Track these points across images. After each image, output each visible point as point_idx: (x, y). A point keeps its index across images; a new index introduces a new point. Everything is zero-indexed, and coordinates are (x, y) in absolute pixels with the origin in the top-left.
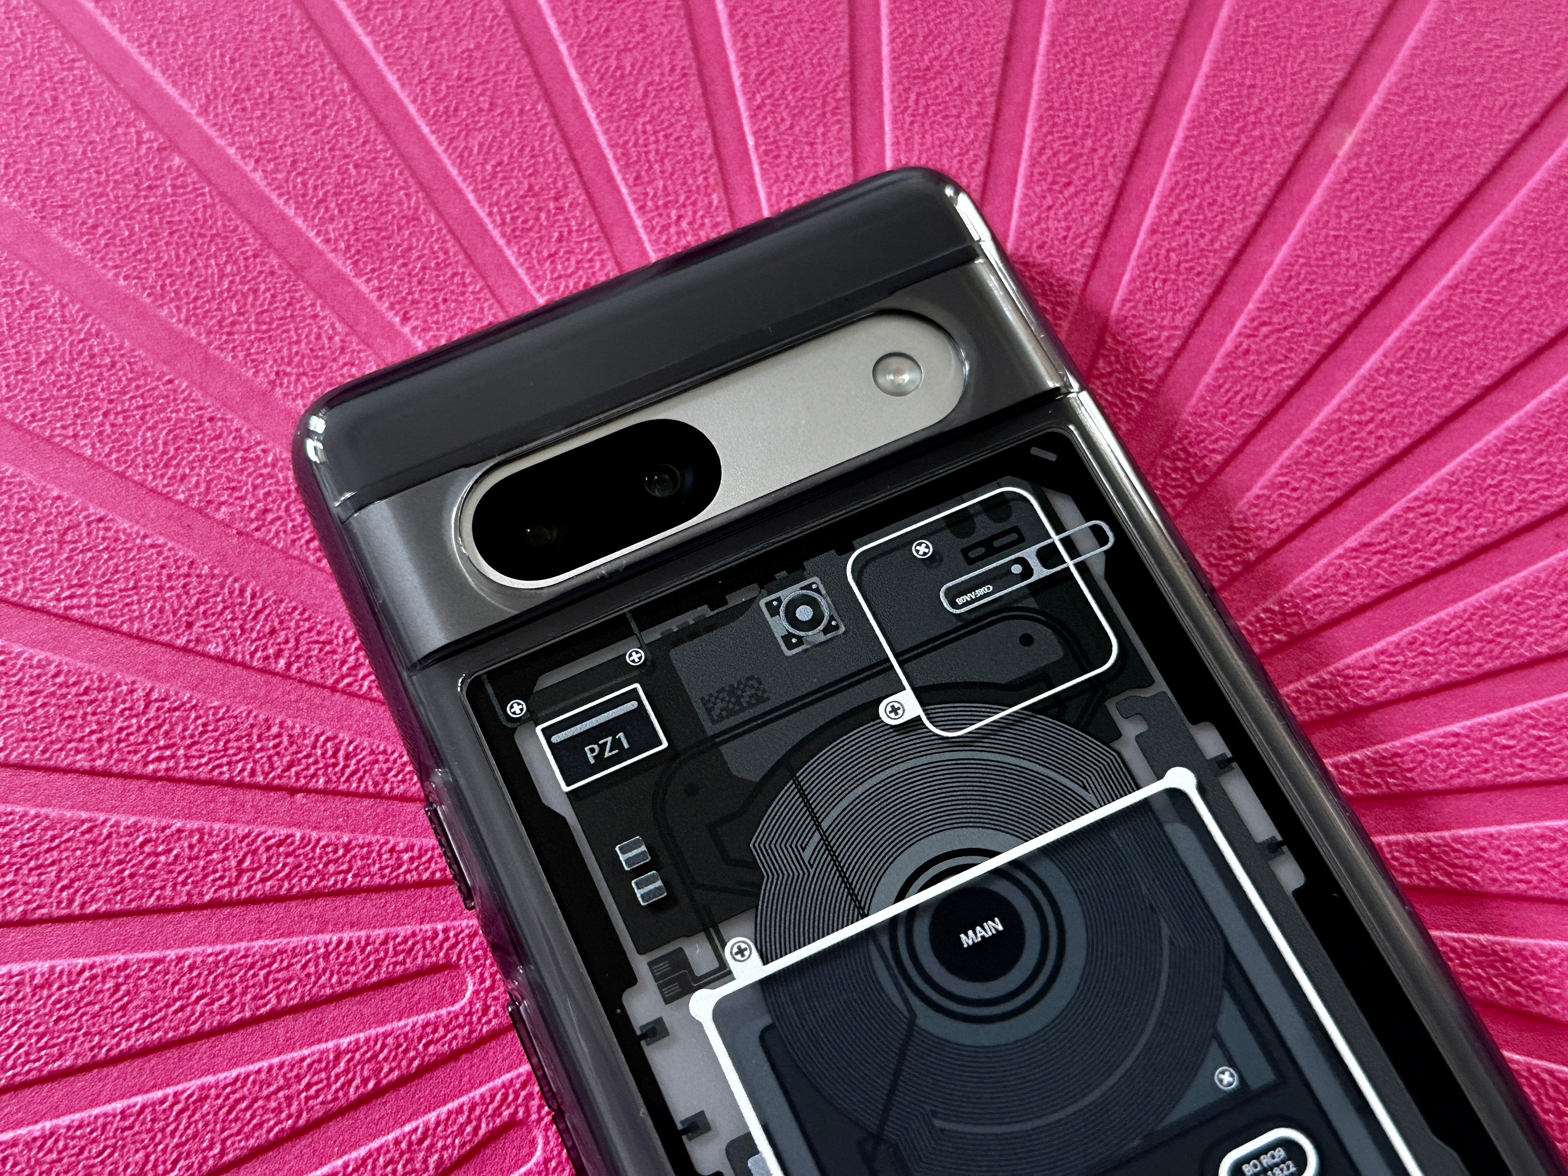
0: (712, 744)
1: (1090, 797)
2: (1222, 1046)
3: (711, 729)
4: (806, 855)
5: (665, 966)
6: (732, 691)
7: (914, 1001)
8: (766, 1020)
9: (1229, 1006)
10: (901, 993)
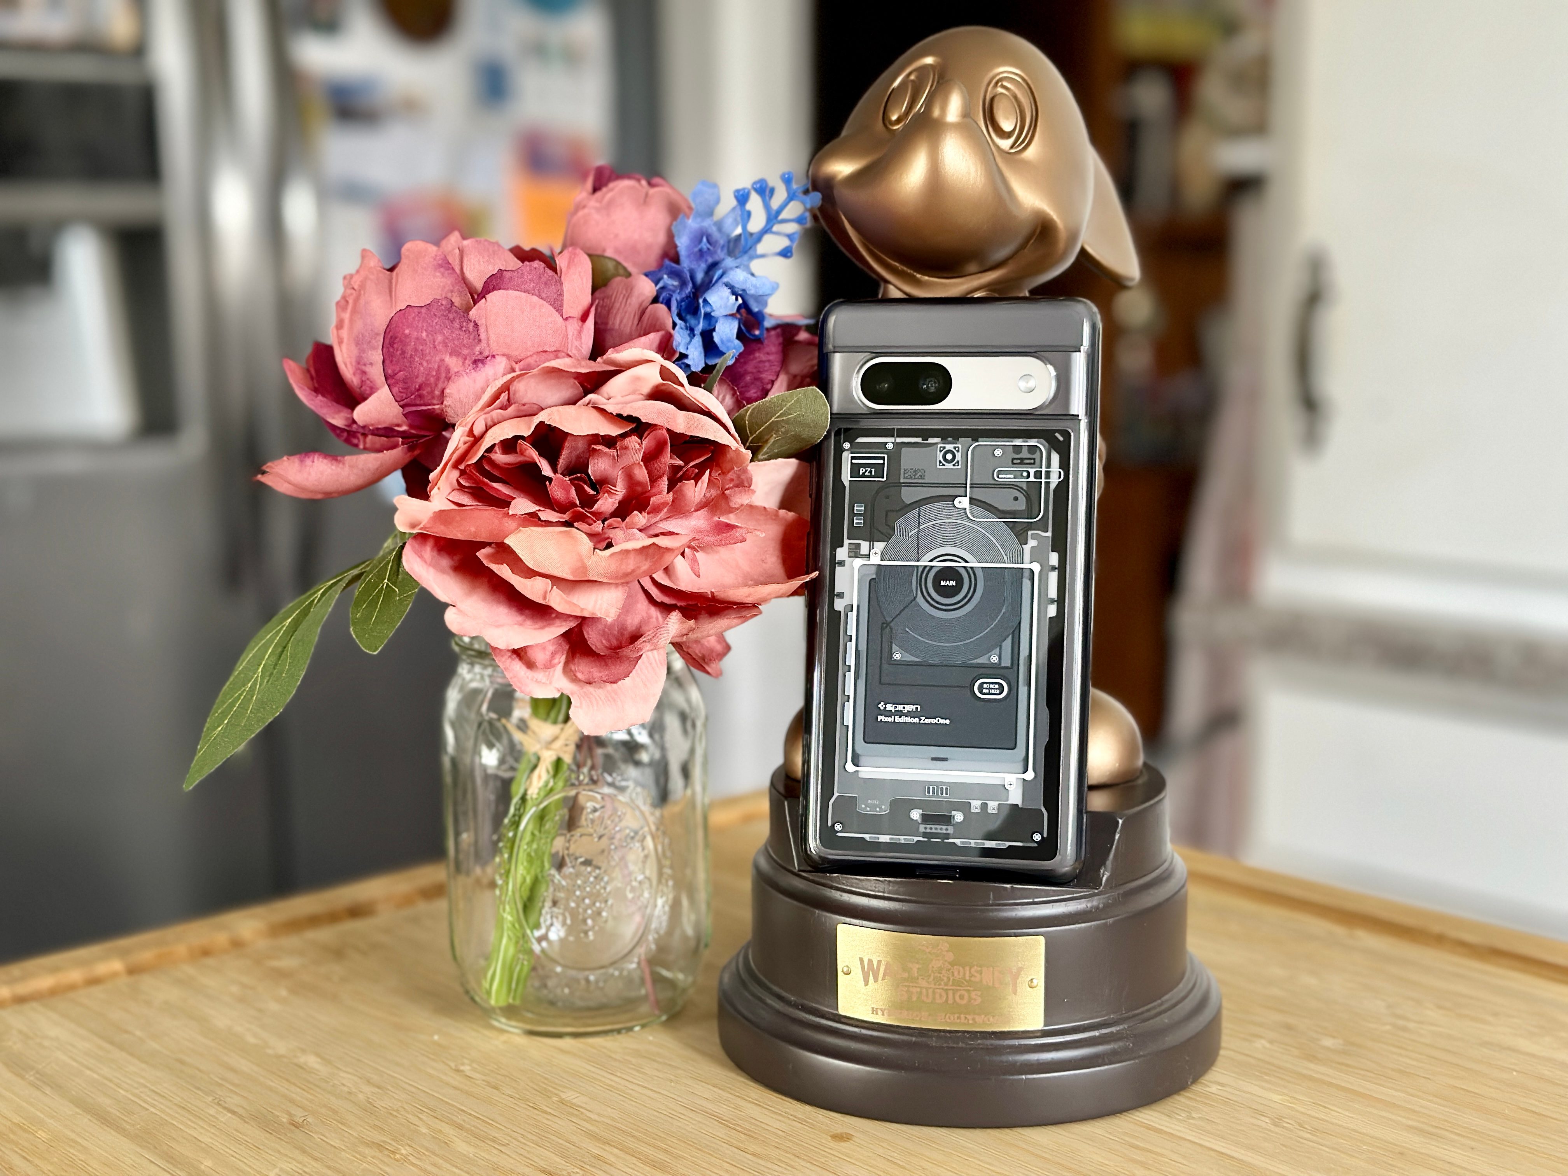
0: (900, 485)
1: (1006, 558)
2: (1000, 649)
3: (902, 481)
4: (910, 534)
5: (853, 547)
6: (915, 471)
7: (919, 592)
8: (874, 576)
9: (1009, 640)
10: (917, 589)
